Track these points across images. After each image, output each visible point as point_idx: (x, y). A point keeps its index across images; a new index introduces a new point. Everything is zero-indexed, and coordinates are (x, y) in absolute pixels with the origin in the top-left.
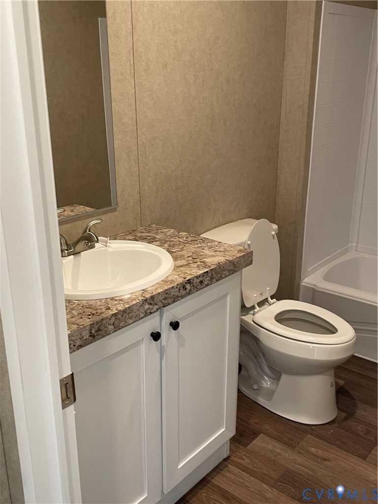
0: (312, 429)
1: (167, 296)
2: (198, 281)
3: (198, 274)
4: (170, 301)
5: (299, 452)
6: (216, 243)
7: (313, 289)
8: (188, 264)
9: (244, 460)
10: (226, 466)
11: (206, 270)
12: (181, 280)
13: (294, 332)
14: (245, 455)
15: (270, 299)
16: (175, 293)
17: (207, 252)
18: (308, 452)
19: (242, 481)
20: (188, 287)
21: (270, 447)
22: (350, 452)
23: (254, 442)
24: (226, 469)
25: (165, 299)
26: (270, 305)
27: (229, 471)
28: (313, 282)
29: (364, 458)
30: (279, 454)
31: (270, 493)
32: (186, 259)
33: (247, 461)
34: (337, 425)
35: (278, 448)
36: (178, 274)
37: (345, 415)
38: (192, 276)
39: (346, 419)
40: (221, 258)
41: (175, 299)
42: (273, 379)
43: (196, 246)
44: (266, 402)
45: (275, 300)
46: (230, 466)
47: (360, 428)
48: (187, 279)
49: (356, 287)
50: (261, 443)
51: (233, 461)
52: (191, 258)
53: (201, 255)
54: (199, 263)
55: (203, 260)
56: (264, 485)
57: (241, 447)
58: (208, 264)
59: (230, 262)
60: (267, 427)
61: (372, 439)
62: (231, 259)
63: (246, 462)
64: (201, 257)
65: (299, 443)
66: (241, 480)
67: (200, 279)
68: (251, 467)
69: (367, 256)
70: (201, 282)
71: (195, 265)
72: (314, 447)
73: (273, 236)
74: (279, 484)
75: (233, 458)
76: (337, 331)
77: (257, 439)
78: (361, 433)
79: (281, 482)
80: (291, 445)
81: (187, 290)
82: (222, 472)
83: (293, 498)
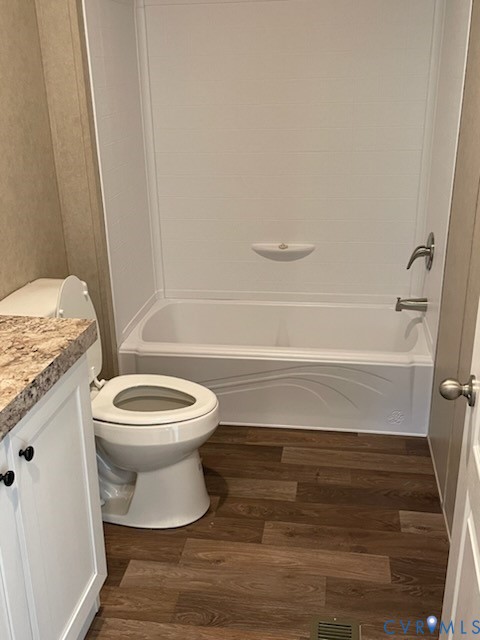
0: (188, 530)
1: (11, 413)
2: (44, 379)
3: (42, 369)
4: (16, 419)
5: (185, 565)
6: (38, 321)
7: (135, 355)
8: (16, 359)
9: (122, 604)
10: (103, 622)
11: (50, 362)
12: (22, 385)
13: (144, 415)
14: (122, 597)
15: (97, 381)
16: (20, 406)
17: (32, 335)
18: (194, 559)
19: (132, 632)
20: (34, 391)
21: (148, 573)
22: (242, 541)
23: (126, 574)
24: (104, 625)
25: (10, 418)
26: (99, 390)
27: (110, 627)
28: (134, 347)
29: (258, 541)
30: (164, 577)
31: (172, 631)
32: (9, 352)
33: (127, 603)
34: (214, 513)
35: (159, 569)
36: (11, 376)
37: (218, 498)
38: (35, 375)
39: (221, 503)
40: (59, 340)
41: (22, 414)
42: (122, 484)
43: (10, 330)
44: (123, 517)
45: (103, 381)
46: (107, 620)
47: (241, 509)
48: (31, 381)
49: (174, 340)
50: (134, 573)
51: (109, 612)
52: (14, 350)
53: (27, 342)
54: (33, 354)
55: (35, 348)
56: (162, 625)
57: (112, 588)
58: (47, 352)
59: (75, 341)
60: (134, 548)
61: (258, 516)
62: (75, 338)
63: (126, 605)
64: (30, 344)
65: (181, 553)
66: (129, 632)
67: (46, 376)
68: (135, 609)
69: (180, 302)
70: (48, 380)
71: (29, 358)
72: (201, 552)
73: (86, 296)
74: (179, 615)
75: (107, 608)
76: (194, 400)
77: (128, 570)
78: (244, 514)
79: (180, 611)
80: (172, 560)
81: (34, 396)
82: (101, 633)
83: (202, 625)
